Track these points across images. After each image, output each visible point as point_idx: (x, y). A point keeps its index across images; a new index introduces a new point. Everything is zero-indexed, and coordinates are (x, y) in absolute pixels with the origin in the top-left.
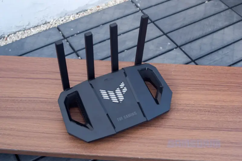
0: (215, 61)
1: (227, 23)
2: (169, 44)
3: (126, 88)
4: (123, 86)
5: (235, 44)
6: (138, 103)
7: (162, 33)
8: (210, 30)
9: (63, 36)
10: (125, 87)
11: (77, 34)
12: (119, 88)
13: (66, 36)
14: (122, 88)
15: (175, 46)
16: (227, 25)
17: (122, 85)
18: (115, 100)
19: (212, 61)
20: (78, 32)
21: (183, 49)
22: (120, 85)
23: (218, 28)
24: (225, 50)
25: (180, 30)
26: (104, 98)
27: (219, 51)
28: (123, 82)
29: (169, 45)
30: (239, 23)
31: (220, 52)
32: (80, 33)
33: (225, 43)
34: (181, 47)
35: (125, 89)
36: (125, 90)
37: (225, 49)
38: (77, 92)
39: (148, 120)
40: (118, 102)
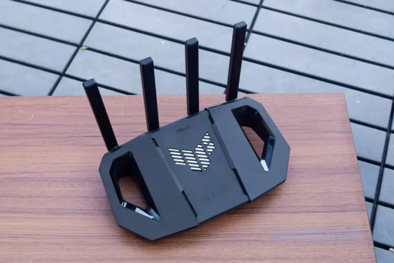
4: (209, 140)
6: (234, 170)
12: (201, 145)
14: (205, 145)
17: (206, 139)
18: (195, 167)
22: (203, 138)
26: (176, 163)
28: (207, 134)
35: (210, 146)
36: (211, 148)
38: (130, 154)
39: (251, 199)
40: (200, 169)
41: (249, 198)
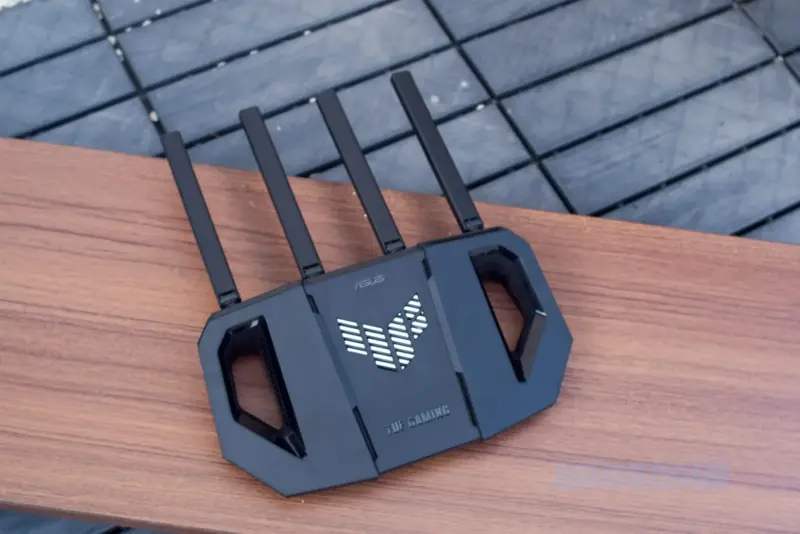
0: (608, 167)
1: (675, 17)
2: (464, 84)
3: (423, 319)
4: (417, 310)
5: (690, 103)
6: (459, 376)
7: (445, 40)
8: (612, 38)
9: (104, 22)
10: (421, 315)
11: (154, 19)
12: (401, 317)
13: (115, 26)
15: (485, 96)
16: (675, 24)
17: (413, 306)
18: (384, 360)
19: (599, 167)
20: (158, 12)
21: (509, 111)
22: (406, 308)
23: (643, 34)
24: (650, 127)
25: (510, 33)
26: (349, 350)
27: (628, 127)
28: (416, 297)
29: (465, 90)
30: (714, 21)
31: (632, 130)
32: (163, 16)
33: (656, 97)
34: (505, 102)
35: (419, 321)
36: (420, 326)
37: (650, 122)
39: (484, 437)
40: (393, 366)
41: (480, 432)
